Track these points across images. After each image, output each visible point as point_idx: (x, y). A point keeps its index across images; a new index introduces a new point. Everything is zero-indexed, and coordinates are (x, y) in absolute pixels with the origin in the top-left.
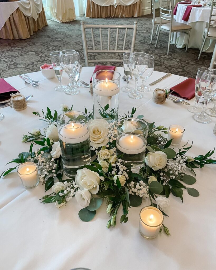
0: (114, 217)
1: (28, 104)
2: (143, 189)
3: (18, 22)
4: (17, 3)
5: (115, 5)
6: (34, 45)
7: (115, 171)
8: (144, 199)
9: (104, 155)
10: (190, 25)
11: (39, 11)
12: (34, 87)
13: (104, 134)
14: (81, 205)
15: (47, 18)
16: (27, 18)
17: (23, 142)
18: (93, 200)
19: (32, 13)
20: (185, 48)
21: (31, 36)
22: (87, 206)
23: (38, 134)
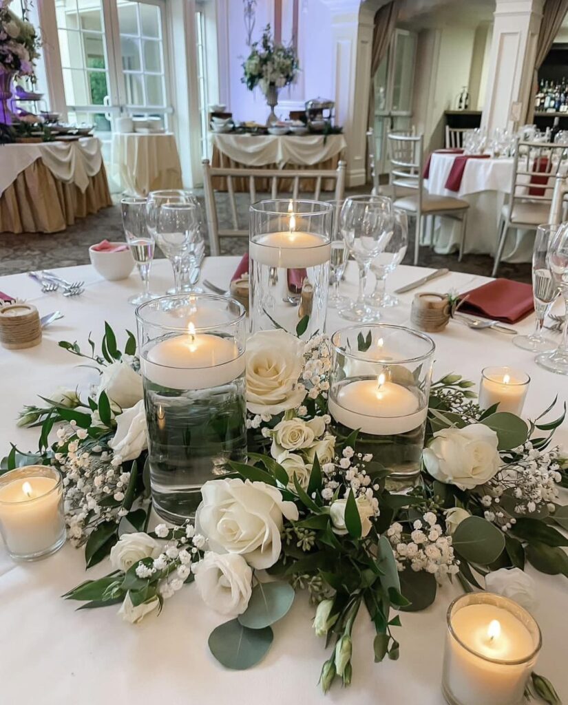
0: (346, 644)
1: (46, 334)
2: (438, 542)
3: (37, 190)
4: (38, 146)
5: (279, 164)
6: (74, 245)
7: (334, 490)
8: (440, 586)
9: (294, 437)
10: (465, 199)
11: (92, 170)
12: (68, 296)
13: (292, 372)
14: (217, 612)
15: (111, 189)
16: (60, 184)
17: (21, 426)
18: (260, 592)
19: (74, 173)
20: (457, 253)
21: (68, 225)
22: (239, 615)
23: (72, 401)
